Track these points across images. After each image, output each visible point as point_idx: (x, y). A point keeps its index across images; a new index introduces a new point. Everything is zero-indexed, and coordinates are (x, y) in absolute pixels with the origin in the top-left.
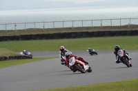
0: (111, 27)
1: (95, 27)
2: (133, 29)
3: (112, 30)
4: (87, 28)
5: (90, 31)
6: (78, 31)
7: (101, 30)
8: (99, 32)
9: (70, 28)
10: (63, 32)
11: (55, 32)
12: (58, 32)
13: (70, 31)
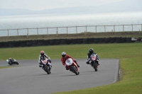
0: (67, 35)
1: (50, 35)
2: (90, 37)
3: (68, 38)
4: (43, 36)
5: (45, 39)
6: (33, 39)
7: (57, 38)
8: (55, 40)
9: (25, 36)
10: (18, 40)
11: (9, 40)
12: (13, 40)
13: (25, 40)
